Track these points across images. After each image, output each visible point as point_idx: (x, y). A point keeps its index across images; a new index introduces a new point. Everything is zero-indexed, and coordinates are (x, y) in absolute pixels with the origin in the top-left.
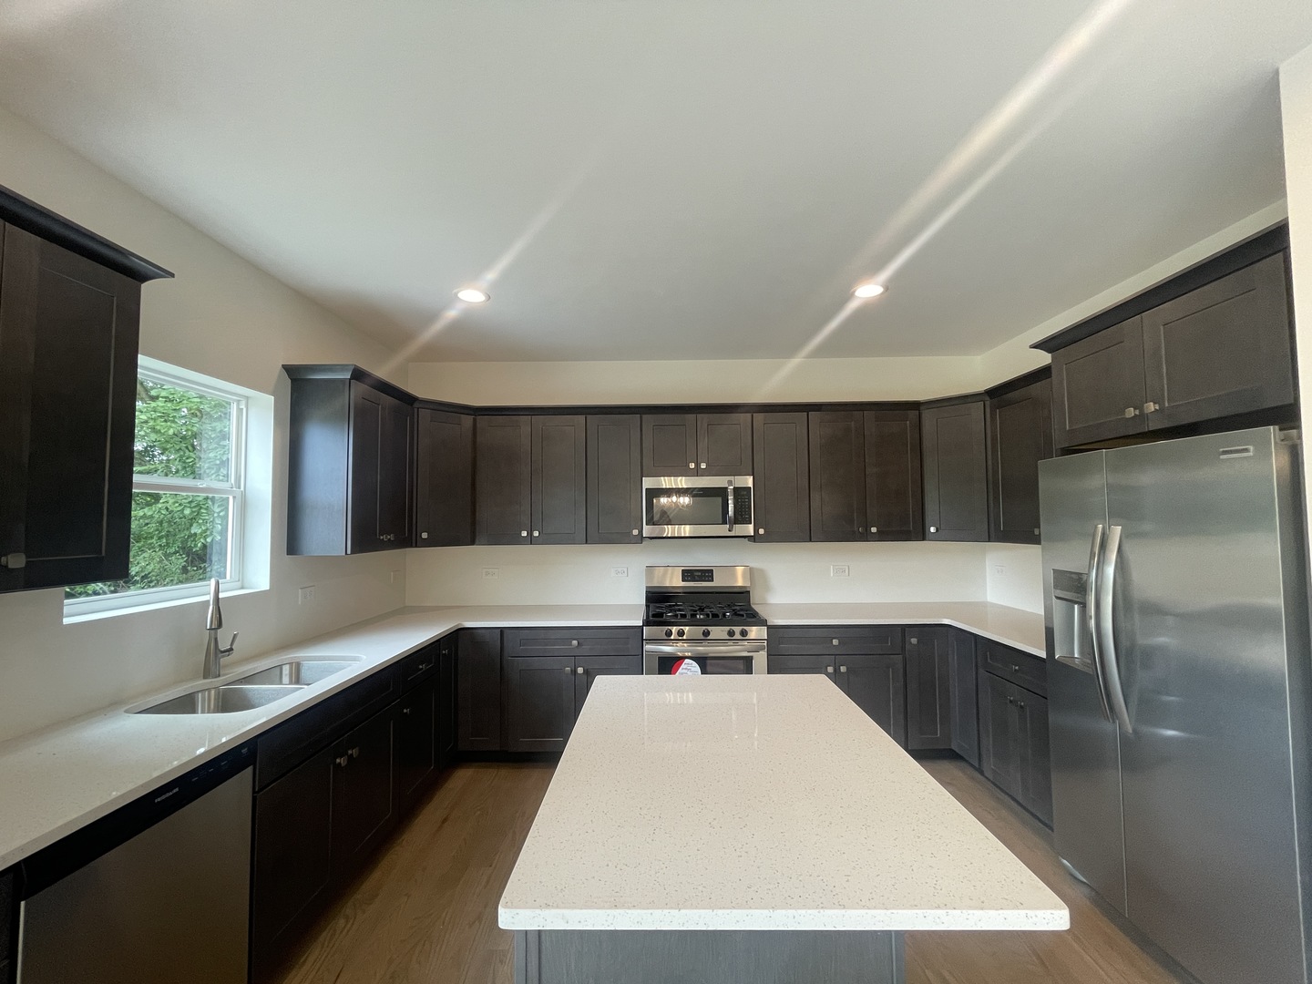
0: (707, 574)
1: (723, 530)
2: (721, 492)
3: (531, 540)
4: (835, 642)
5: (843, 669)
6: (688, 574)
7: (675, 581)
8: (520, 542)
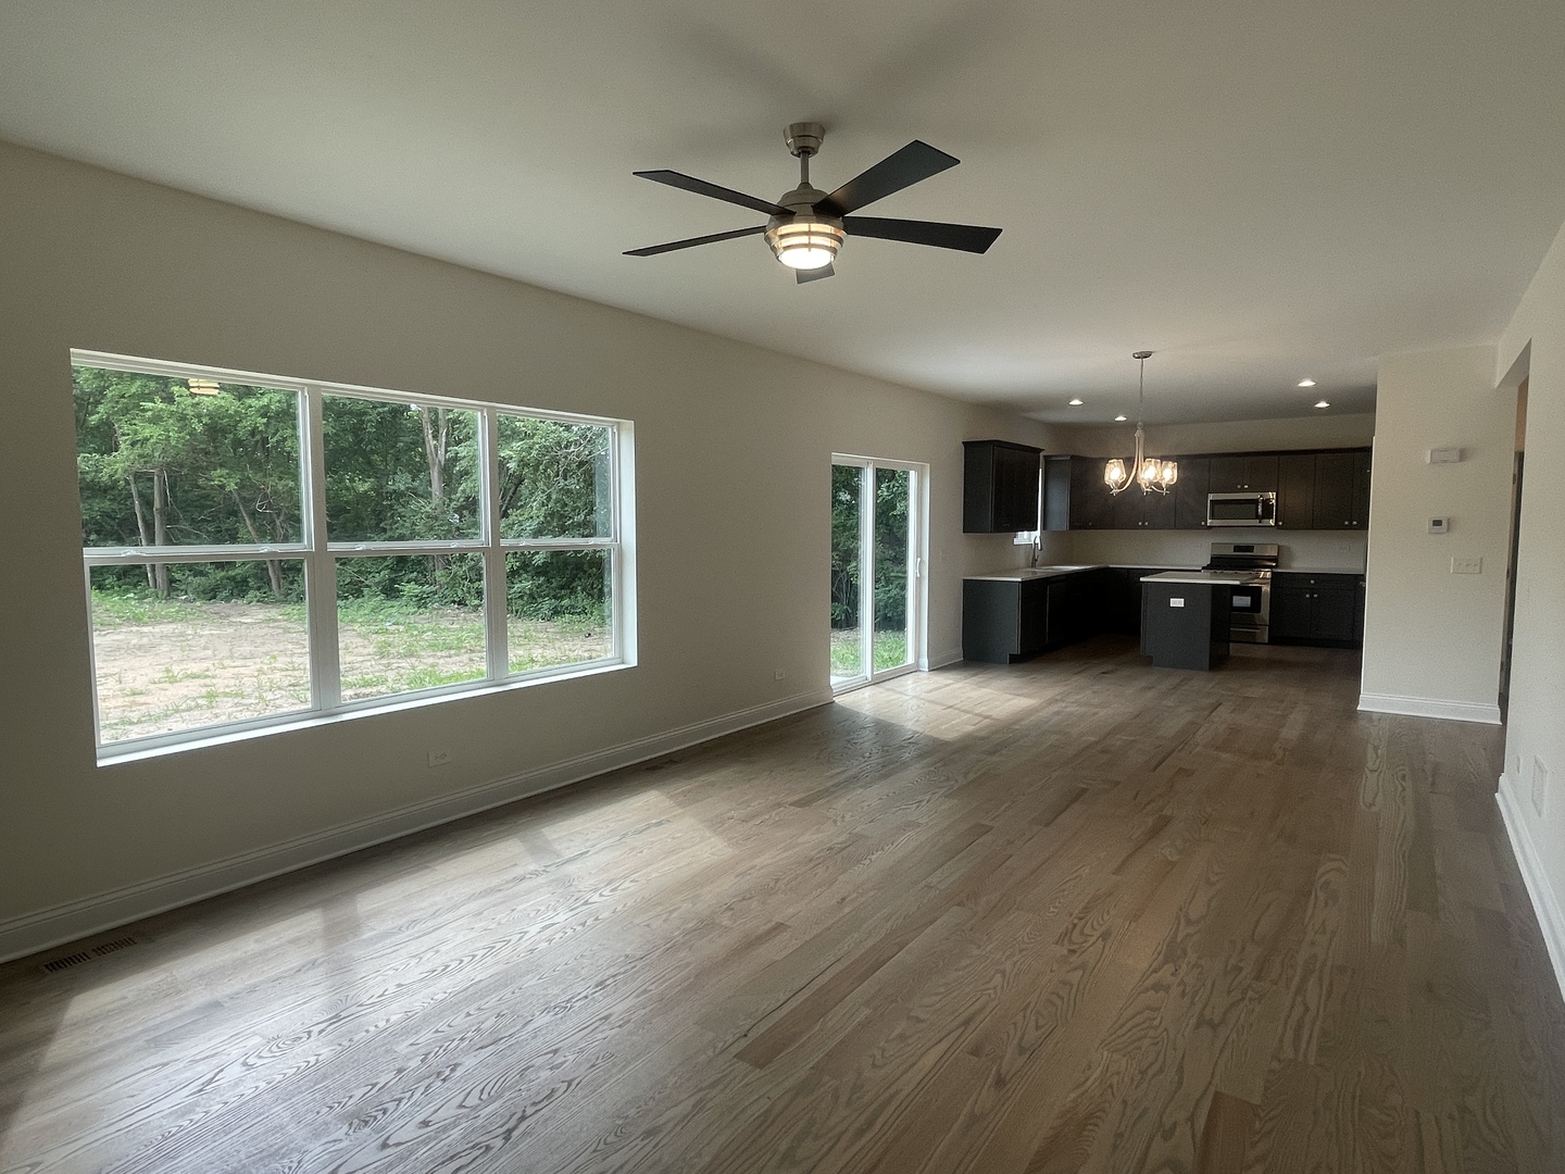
0: (1250, 548)
1: (1256, 522)
2: (1255, 502)
3: (1143, 527)
4: (1312, 582)
5: (1316, 596)
6: (1237, 548)
7: (1230, 552)
8: (1138, 528)
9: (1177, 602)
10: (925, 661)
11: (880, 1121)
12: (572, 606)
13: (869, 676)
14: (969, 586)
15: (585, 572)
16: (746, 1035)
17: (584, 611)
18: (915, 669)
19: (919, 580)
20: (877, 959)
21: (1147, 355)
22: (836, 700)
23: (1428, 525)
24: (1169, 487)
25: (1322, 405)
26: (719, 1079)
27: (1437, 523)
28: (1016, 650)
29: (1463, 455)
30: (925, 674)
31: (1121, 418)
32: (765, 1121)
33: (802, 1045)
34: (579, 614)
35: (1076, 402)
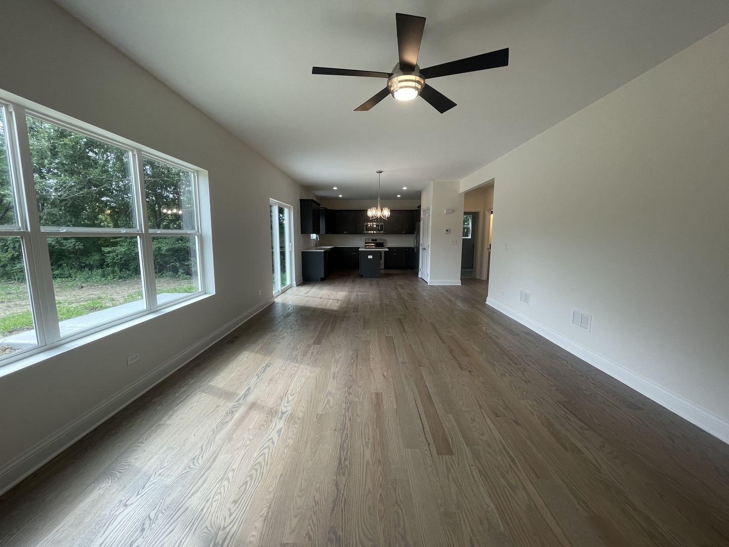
0: (376, 240)
1: (378, 232)
2: (378, 226)
3: (345, 233)
4: (395, 250)
5: (396, 254)
7: (370, 241)
8: (343, 233)
9: (370, 257)
10: (294, 283)
11: (512, 454)
12: (61, 274)
13: (280, 290)
14: (303, 253)
15: (66, 256)
16: (429, 444)
17: (70, 276)
18: (291, 287)
19: (291, 252)
20: (426, 395)
21: (381, 172)
22: (276, 300)
23: (445, 231)
24: (388, 218)
25: (399, 196)
26: (447, 467)
27: (447, 231)
28: (323, 276)
29: (453, 211)
30: (295, 289)
31: (341, 196)
32: (485, 476)
33: (452, 439)
34: (67, 277)
35: (335, 188)
